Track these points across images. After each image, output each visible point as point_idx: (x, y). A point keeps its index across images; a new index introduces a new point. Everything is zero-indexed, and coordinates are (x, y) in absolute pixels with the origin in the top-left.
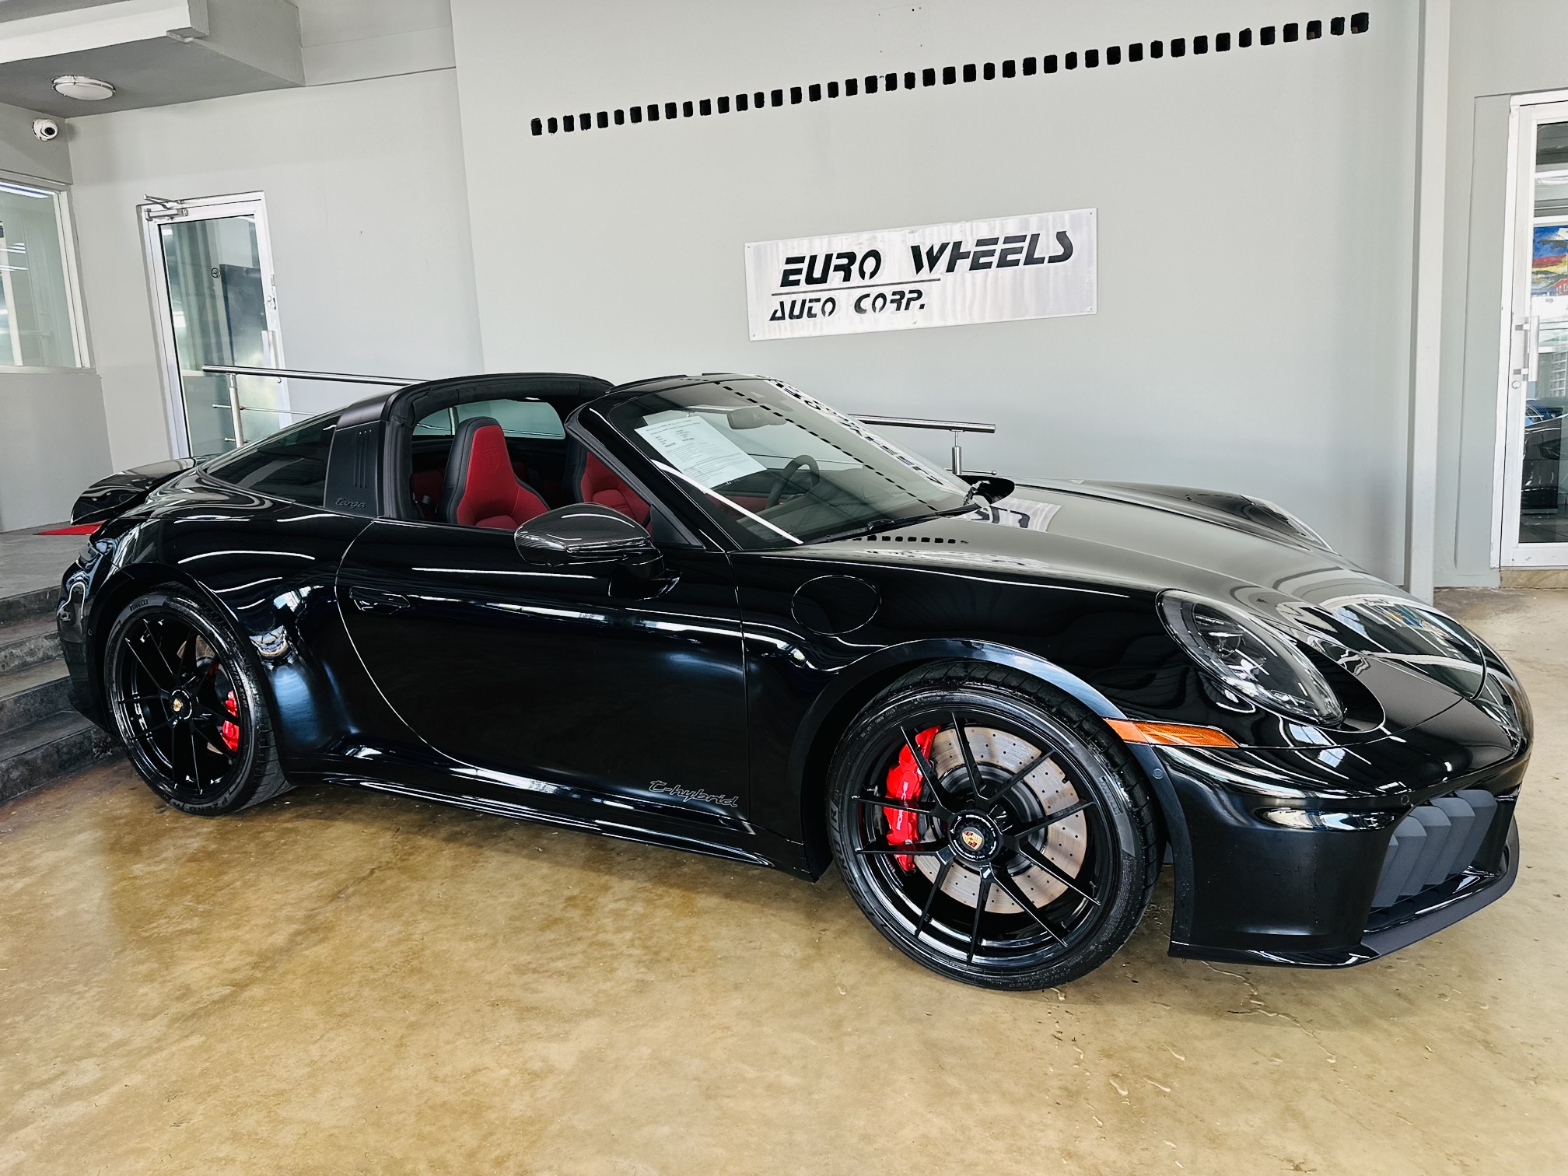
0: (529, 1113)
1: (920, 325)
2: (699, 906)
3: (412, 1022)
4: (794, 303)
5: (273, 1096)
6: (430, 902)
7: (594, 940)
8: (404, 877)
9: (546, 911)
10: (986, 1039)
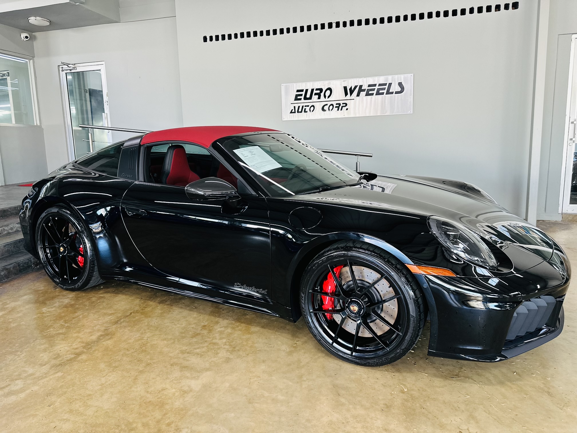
0: (182, 406)
1: (346, 116)
2: (252, 330)
3: (141, 370)
4: (299, 107)
5: (86, 396)
6: (151, 325)
7: (211, 342)
8: (142, 316)
9: (194, 330)
10: (357, 385)
